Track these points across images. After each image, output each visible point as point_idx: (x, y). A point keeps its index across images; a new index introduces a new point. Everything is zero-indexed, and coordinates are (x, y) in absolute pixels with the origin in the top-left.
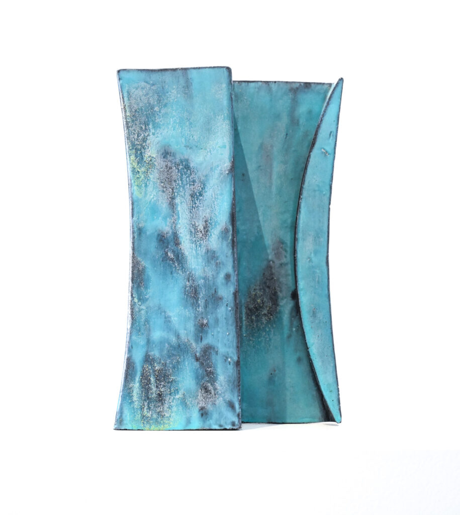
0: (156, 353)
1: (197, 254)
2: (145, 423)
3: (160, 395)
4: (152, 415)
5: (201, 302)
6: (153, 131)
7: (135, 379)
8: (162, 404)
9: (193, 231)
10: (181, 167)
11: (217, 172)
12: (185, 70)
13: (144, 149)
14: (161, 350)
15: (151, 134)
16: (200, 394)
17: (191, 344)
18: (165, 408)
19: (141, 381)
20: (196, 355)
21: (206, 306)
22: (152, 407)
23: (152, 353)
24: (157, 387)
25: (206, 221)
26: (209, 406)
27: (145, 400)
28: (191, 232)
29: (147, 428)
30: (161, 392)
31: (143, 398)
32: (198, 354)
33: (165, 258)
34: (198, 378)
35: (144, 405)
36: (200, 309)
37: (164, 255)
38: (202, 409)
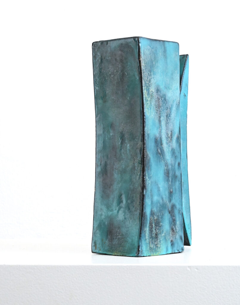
0: (155, 210)
1: (169, 150)
2: (151, 251)
3: (156, 234)
4: (153, 247)
5: (170, 179)
6: (153, 76)
7: (147, 225)
8: (157, 240)
9: (167, 137)
10: (163, 99)
11: (175, 103)
12: (164, 41)
13: (150, 86)
14: (157, 207)
15: (152, 78)
16: (171, 233)
17: (167, 203)
18: (158, 242)
19: (149, 227)
20: (169, 210)
21: (172, 182)
22: (153, 242)
23: (154, 209)
24: (155, 229)
25: (171, 132)
26: (174, 239)
27: (151, 238)
28: (166, 138)
29: (152, 255)
30: (157, 232)
31: (150, 237)
32: (170, 209)
33: (157, 153)
34: (170, 224)
35: (150, 241)
36: (170, 183)
37: (157, 151)
38: (172, 241)
